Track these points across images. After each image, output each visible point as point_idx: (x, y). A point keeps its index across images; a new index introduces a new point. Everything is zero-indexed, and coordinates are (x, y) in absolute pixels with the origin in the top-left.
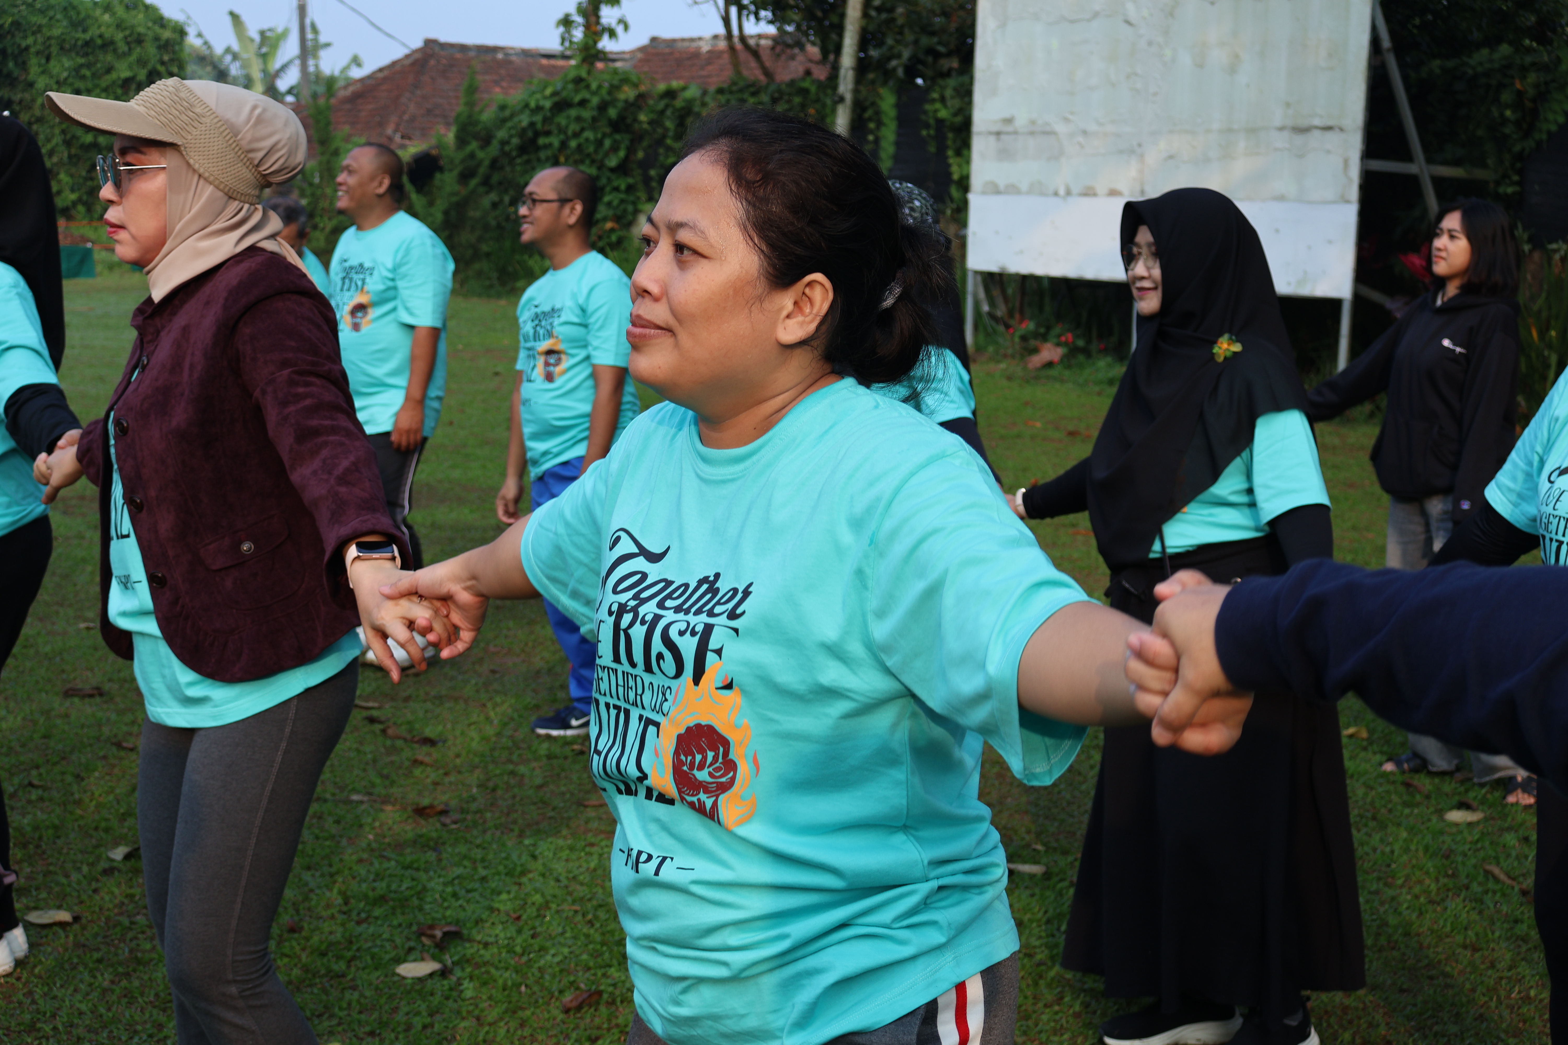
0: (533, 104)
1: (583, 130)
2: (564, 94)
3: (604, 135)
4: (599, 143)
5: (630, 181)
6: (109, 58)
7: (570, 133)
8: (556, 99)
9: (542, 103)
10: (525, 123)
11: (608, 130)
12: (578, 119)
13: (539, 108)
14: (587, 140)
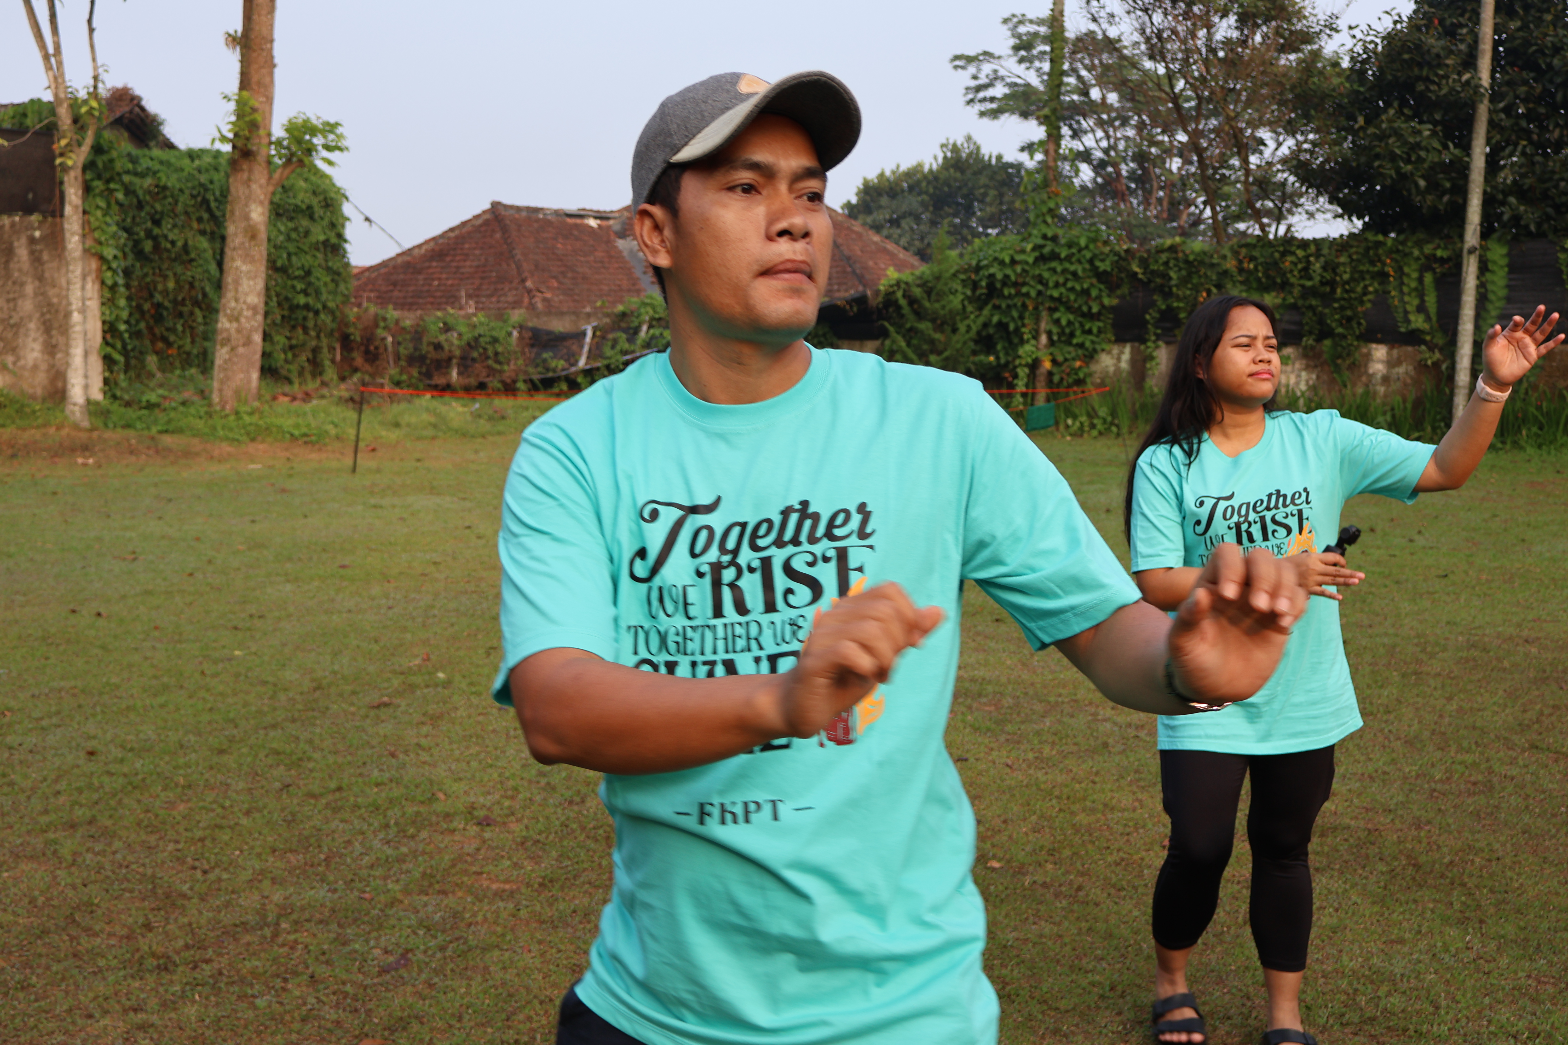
0: (1007, 260)
1: (1067, 280)
2: (1046, 250)
3: (1092, 285)
4: (1086, 292)
5: (1101, 324)
6: (305, 223)
7: (1051, 284)
8: (1037, 254)
9: (1018, 258)
10: (999, 276)
11: (1094, 281)
12: (1064, 271)
13: (1013, 262)
14: (1072, 289)
